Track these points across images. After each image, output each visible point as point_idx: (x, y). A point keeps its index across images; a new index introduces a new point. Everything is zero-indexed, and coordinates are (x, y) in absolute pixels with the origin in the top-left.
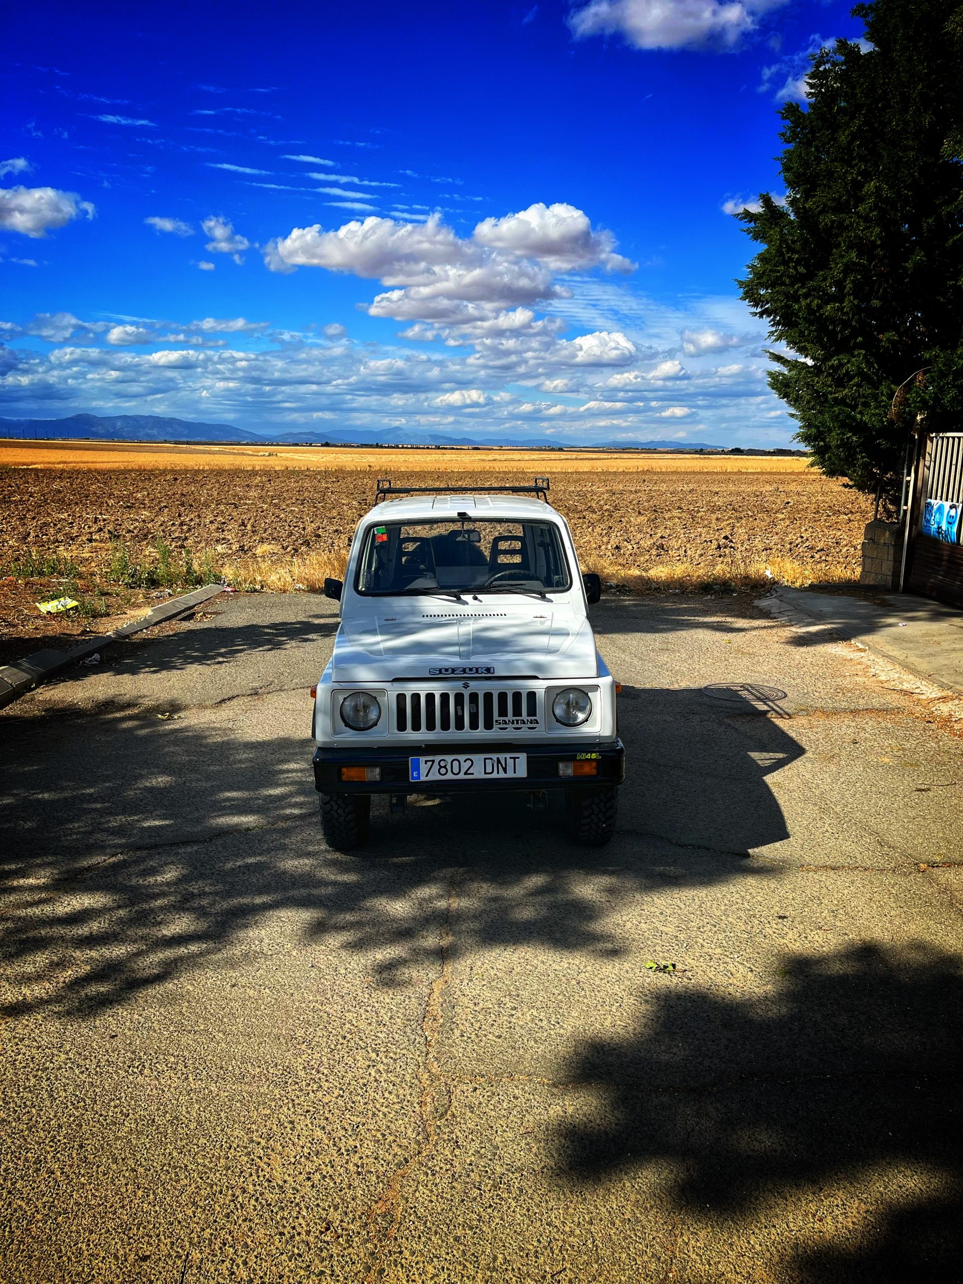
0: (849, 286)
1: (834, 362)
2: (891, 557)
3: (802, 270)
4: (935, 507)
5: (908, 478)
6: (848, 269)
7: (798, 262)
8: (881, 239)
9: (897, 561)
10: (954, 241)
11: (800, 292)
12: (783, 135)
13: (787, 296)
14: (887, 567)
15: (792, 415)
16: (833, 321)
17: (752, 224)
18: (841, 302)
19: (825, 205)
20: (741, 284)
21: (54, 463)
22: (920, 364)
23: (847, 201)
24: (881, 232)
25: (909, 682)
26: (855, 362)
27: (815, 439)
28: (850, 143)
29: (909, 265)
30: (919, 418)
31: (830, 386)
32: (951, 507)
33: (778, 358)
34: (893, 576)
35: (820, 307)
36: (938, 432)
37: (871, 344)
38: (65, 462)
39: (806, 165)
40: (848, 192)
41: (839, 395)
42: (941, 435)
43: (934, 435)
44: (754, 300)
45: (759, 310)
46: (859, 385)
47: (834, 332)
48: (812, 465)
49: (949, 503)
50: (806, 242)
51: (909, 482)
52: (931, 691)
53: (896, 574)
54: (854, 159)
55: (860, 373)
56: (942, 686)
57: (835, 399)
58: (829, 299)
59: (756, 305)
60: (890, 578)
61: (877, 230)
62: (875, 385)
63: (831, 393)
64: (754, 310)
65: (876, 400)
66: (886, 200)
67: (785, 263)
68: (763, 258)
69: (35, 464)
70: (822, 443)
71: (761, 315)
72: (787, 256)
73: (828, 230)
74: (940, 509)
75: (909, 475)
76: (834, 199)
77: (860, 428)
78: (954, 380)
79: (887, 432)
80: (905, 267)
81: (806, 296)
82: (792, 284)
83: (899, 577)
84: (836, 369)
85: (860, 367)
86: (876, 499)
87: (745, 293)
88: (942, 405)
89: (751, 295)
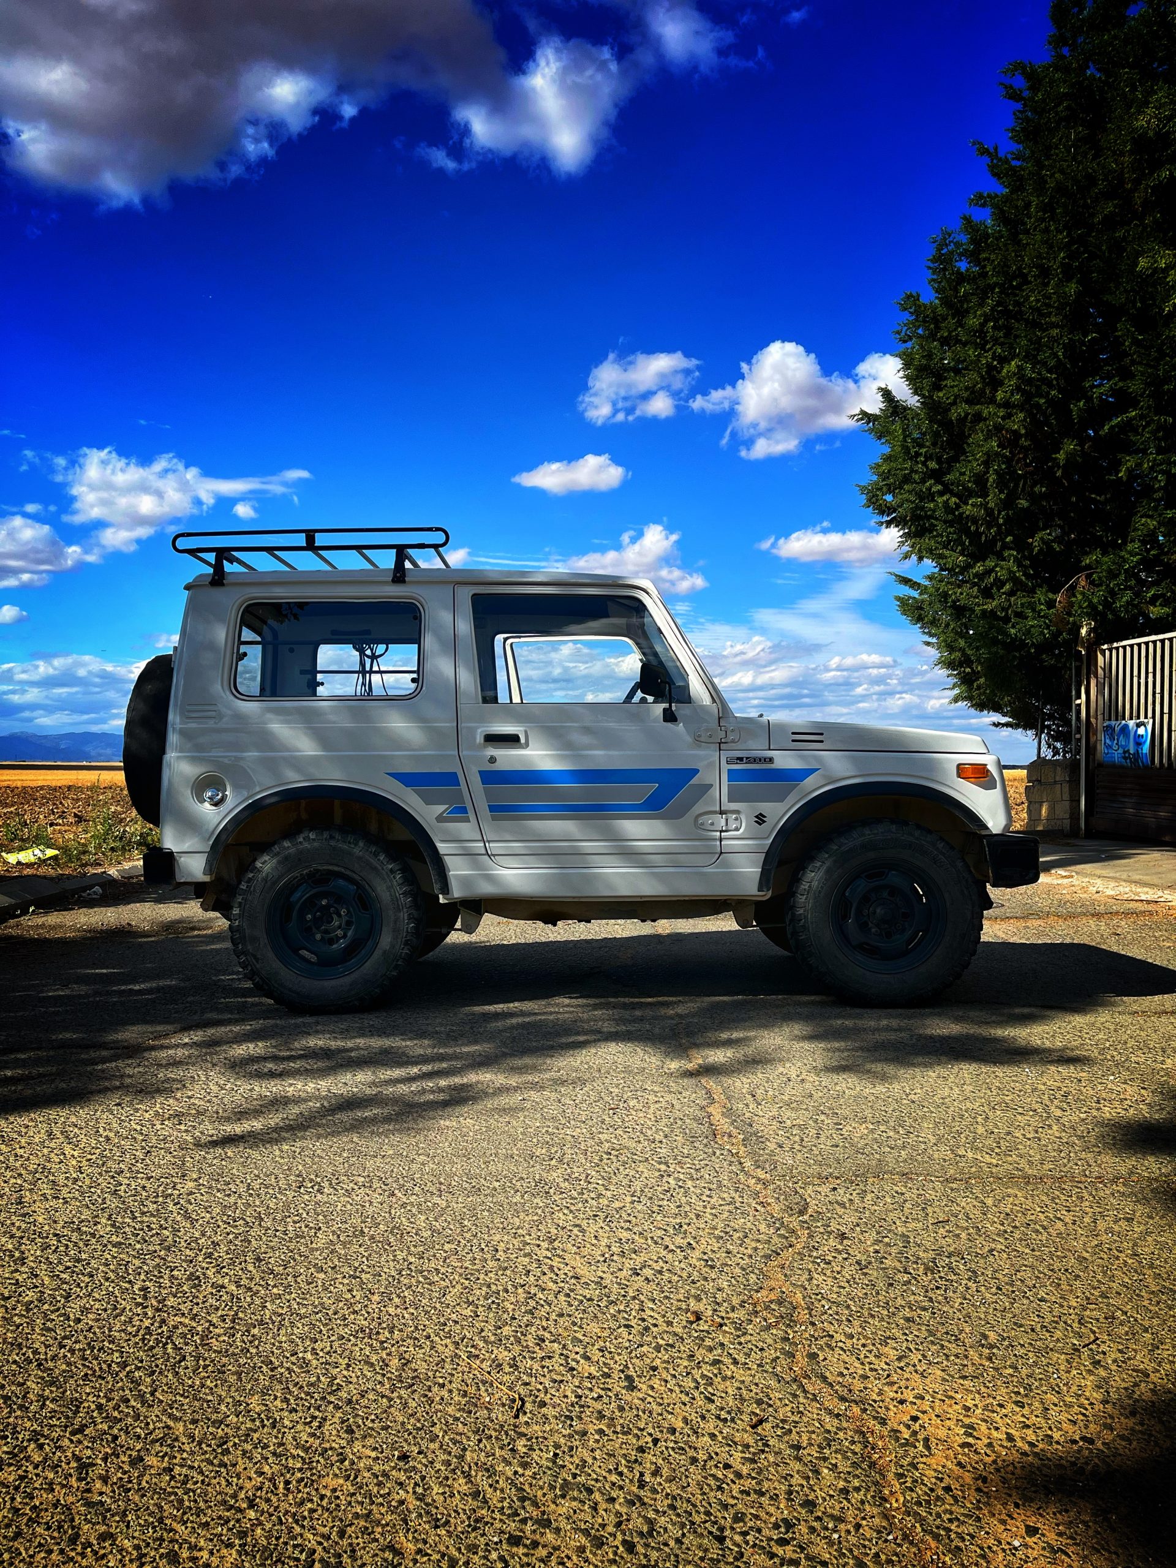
0: (992, 478)
1: (979, 568)
2: (1066, 796)
3: (933, 465)
4: (1117, 729)
5: (1078, 702)
6: (989, 460)
7: (928, 457)
8: (1025, 428)
9: (1074, 800)
10: (1112, 427)
11: (933, 489)
13: (921, 497)
14: (1063, 808)
15: (928, 644)
16: (975, 520)
17: (872, 425)
18: (984, 497)
19: (956, 396)
20: (863, 489)
22: (1079, 568)
23: (983, 391)
24: (1025, 420)
26: (1007, 566)
27: (961, 665)
28: (982, 325)
29: (1061, 456)
30: (1083, 630)
31: (977, 597)
32: (1139, 725)
33: (904, 581)
34: (1071, 818)
36: (1110, 643)
37: (1022, 545)
40: (982, 377)
41: (988, 607)
42: (1115, 645)
43: (1105, 647)
44: (878, 508)
45: (886, 518)
46: (1012, 593)
47: (978, 534)
48: (957, 699)
49: (1135, 721)
50: (936, 435)
51: (1079, 705)
53: (1074, 817)
54: (987, 342)
55: (1012, 578)
57: (984, 612)
58: (968, 495)
59: (882, 513)
60: (1067, 823)
61: (1019, 416)
62: (1030, 592)
63: (978, 605)
64: (878, 519)
65: (1034, 610)
66: (1030, 381)
67: (913, 460)
68: (888, 459)
70: (968, 670)
71: (888, 524)
72: (913, 452)
73: (962, 420)
74: (1124, 730)
75: (1079, 697)
76: (967, 388)
77: (1015, 644)
78: (1125, 582)
79: (1045, 647)
80: (1056, 459)
81: (941, 493)
82: (923, 481)
83: (1079, 819)
84: (981, 576)
85: (1010, 572)
86: (1038, 735)
87: (869, 500)
88: (1115, 612)
89: (874, 500)
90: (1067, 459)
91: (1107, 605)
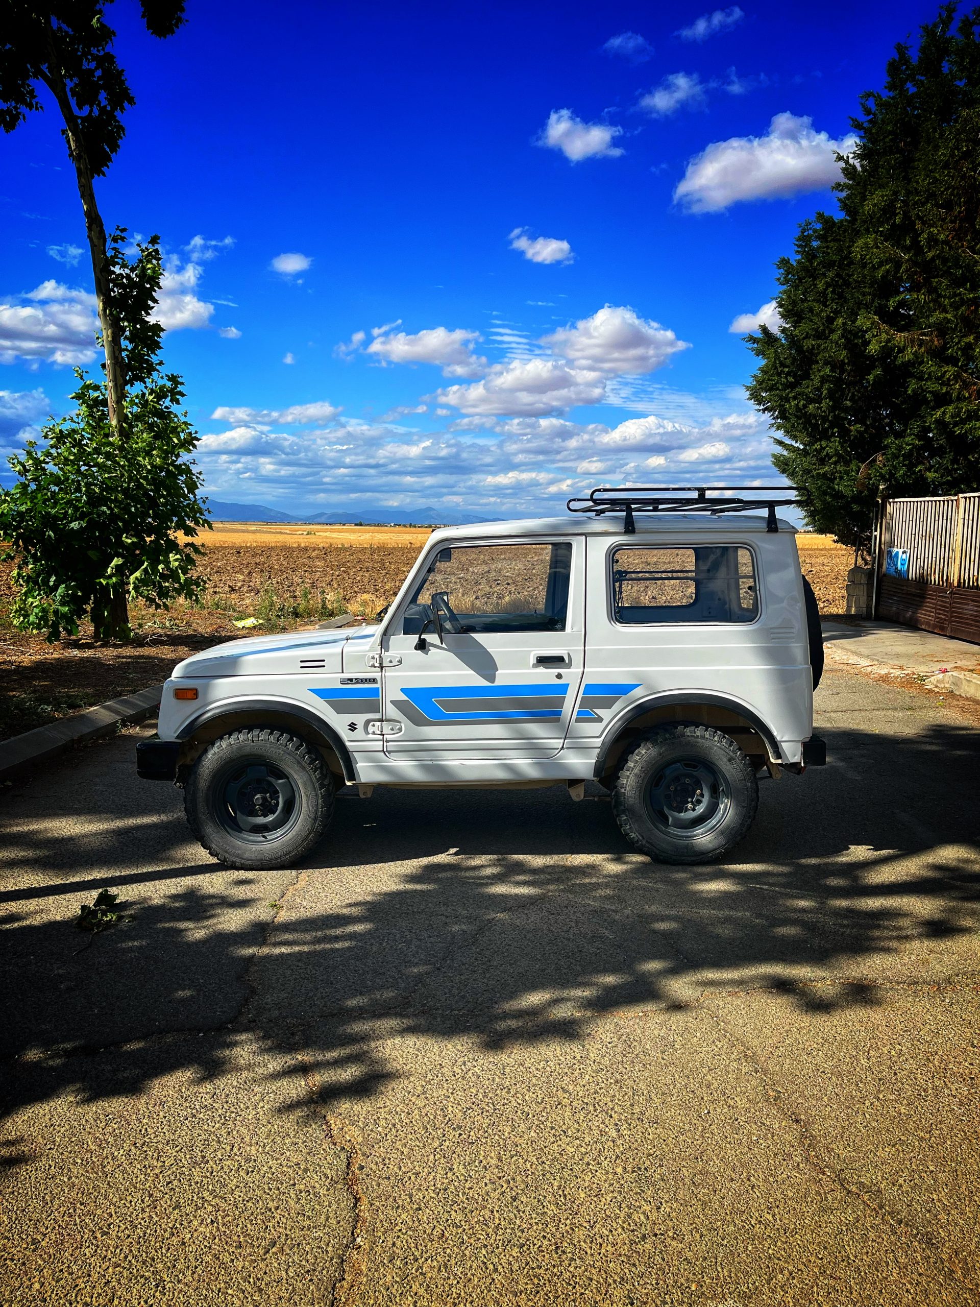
0: (825, 392)
1: (817, 446)
2: (865, 594)
3: (791, 379)
4: (894, 553)
5: (876, 533)
6: (823, 380)
7: (788, 374)
8: (848, 358)
9: (870, 596)
11: (790, 396)
12: (779, 279)
13: (781, 398)
14: (863, 600)
16: (815, 416)
17: (755, 345)
18: (820, 403)
19: (808, 333)
20: (748, 388)
22: (879, 448)
23: (824, 330)
26: (833, 446)
27: (807, 505)
28: (826, 289)
29: (871, 378)
30: (881, 487)
31: (815, 464)
32: (903, 553)
33: (780, 443)
34: (867, 607)
35: (805, 406)
36: (894, 498)
37: (844, 433)
39: (794, 303)
40: (823, 324)
41: (822, 471)
42: (896, 500)
43: (891, 500)
44: (757, 400)
45: (762, 407)
46: (835, 463)
47: (816, 425)
48: (807, 525)
49: (902, 550)
50: (794, 359)
51: (876, 536)
52: (865, 662)
53: (869, 607)
54: (828, 301)
55: (837, 454)
56: (873, 660)
57: (818, 474)
58: (810, 401)
59: (759, 404)
60: (865, 609)
61: (844, 352)
62: (847, 463)
63: (815, 469)
64: (758, 407)
65: (848, 475)
67: (779, 374)
68: (762, 370)
70: (812, 508)
71: (764, 410)
72: (780, 369)
73: (811, 351)
74: (896, 554)
75: (876, 531)
76: (813, 329)
77: (838, 495)
78: (904, 460)
79: (856, 499)
80: (868, 379)
81: (795, 398)
82: (784, 390)
83: (871, 608)
84: (819, 451)
85: (836, 450)
86: (857, 551)
87: (751, 395)
88: (896, 479)
89: (755, 396)
90: (874, 380)
91: (892, 475)
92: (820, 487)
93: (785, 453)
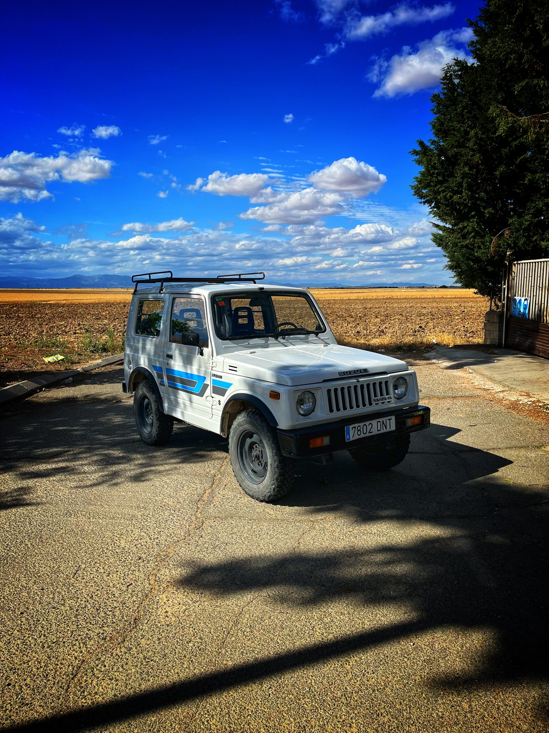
0: (465, 185)
1: (461, 226)
2: (497, 329)
3: (440, 178)
4: (518, 301)
5: (505, 286)
6: (464, 176)
7: (438, 174)
8: (481, 160)
9: (500, 331)
10: (521, 160)
11: (440, 190)
12: (433, 110)
13: (434, 192)
14: (496, 335)
15: (445, 256)
16: (459, 204)
17: (418, 156)
18: (461, 194)
19: (453, 145)
20: (412, 187)
21: (60, 300)
22: (506, 225)
23: (463, 141)
24: (480, 157)
25: (489, 385)
26: (472, 224)
27: (456, 268)
29: (497, 173)
30: (508, 253)
31: (459, 238)
32: (525, 300)
33: (437, 226)
34: (499, 339)
35: (451, 197)
36: (517, 261)
37: (481, 215)
38: (67, 300)
39: (442, 124)
40: (462, 137)
41: (464, 243)
42: (519, 262)
43: (516, 262)
44: (419, 195)
45: (423, 200)
46: (474, 237)
47: (460, 210)
48: (456, 282)
49: (524, 298)
51: (505, 288)
52: (498, 388)
53: (500, 338)
54: (465, 119)
55: (474, 230)
56: (504, 386)
57: (463, 245)
58: (455, 193)
59: (421, 198)
60: (497, 340)
61: (478, 155)
62: (483, 237)
63: (460, 242)
64: (420, 200)
65: (484, 245)
66: (481, 139)
67: (432, 175)
68: (421, 173)
69: (49, 301)
70: (459, 270)
71: (424, 203)
72: (431, 172)
73: (454, 157)
74: (520, 301)
75: (505, 285)
76: (456, 141)
77: (477, 260)
78: (524, 233)
79: (491, 262)
80: (496, 174)
81: (444, 191)
82: (436, 186)
83: (502, 340)
84: (462, 229)
85: (473, 228)
86: (491, 300)
87: (415, 192)
88: (518, 247)
89: (418, 193)
90: (500, 174)
91: (515, 244)
92: (464, 255)
93: (441, 232)
